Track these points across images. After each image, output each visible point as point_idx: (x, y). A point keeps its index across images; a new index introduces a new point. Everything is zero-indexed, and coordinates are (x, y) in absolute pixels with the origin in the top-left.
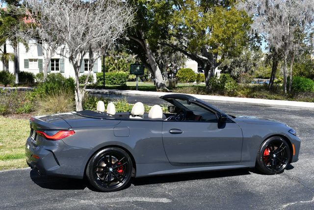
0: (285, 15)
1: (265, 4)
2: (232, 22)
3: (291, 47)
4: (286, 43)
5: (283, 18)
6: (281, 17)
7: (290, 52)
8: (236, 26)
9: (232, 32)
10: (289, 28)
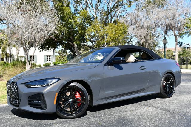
0: (145, 25)
1: (134, 19)
2: (118, 29)
3: (149, 42)
4: (146, 40)
5: (144, 26)
6: (143, 25)
7: (148, 44)
8: (120, 32)
9: (118, 35)
10: (148, 31)
